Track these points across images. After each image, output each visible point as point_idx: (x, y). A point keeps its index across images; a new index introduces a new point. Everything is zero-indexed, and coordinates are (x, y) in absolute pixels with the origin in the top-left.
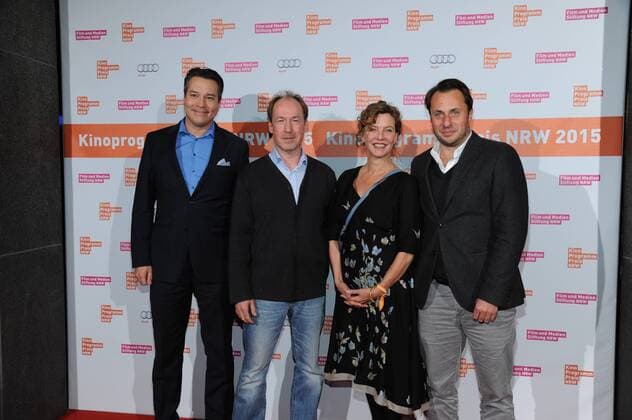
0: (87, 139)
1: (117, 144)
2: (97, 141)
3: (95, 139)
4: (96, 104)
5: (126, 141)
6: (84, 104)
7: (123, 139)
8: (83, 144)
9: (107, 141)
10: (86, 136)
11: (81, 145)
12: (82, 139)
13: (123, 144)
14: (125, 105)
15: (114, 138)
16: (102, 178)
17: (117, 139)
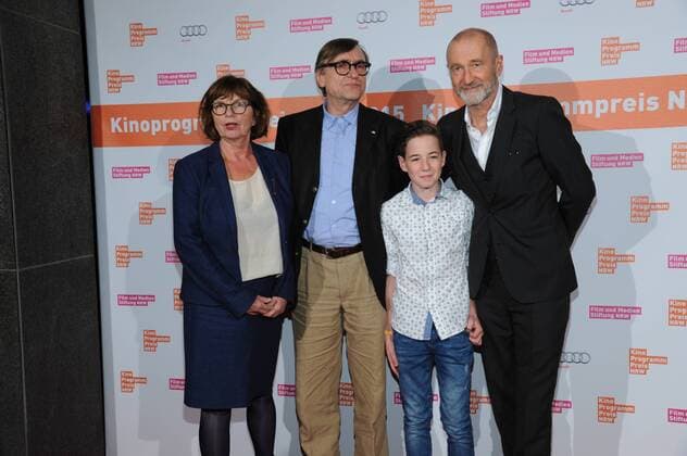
0: (121, 124)
1: (159, 129)
2: (133, 126)
3: (131, 123)
4: (130, 78)
5: (169, 125)
6: (116, 80)
7: (165, 122)
8: (116, 129)
9: (145, 126)
10: (119, 119)
11: (113, 131)
12: (115, 124)
13: (165, 129)
14: (166, 79)
15: (153, 122)
16: (140, 172)
17: (158, 122)
